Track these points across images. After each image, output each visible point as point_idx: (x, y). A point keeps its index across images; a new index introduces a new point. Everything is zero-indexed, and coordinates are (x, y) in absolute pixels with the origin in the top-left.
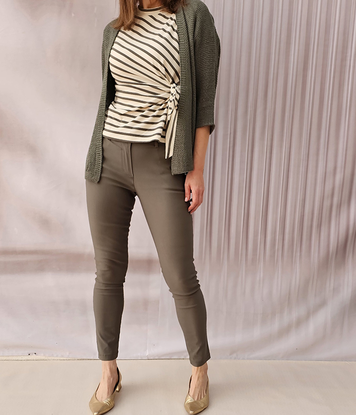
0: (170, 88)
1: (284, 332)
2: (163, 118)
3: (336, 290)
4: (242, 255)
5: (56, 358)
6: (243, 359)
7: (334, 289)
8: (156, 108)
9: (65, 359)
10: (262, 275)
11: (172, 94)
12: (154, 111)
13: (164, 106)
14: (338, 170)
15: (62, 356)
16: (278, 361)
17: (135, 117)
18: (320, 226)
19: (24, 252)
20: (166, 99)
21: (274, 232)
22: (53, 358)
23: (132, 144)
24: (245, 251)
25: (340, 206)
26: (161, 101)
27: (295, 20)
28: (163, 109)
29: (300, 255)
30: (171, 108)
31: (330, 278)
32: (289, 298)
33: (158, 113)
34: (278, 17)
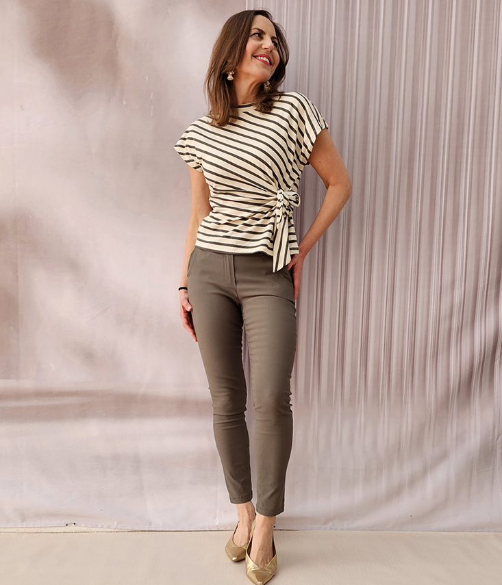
0: (276, 194)
1: (394, 493)
2: (269, 227)
3: (460, 438)
4: (336, 394)
5: (101, 530)
6: (342, 529)
7: (457, 437)
8: (260, 216)
9: (113, 530)
10: (363, 420)
11: (279, 201)
12: (258, 220)
13: (270, 214)
14: (457, 284)
15: (109, 527)
16: (387, 532)
17: (236, 226)
18: (436, 355)
19: (62, 394)
20: (272, 207)
21: (377, 364)
22: (97, 529)
23: (235, 255)
24: (340, 389)
25: (461, 329)
26: (266, 209)
27: (397, 101)
28: (269, 218)
29: (412, 393)
30: (279, 216)
31: (452, 423)
32: (399, 449)
33: (263, 222)
34: (375, 97)
